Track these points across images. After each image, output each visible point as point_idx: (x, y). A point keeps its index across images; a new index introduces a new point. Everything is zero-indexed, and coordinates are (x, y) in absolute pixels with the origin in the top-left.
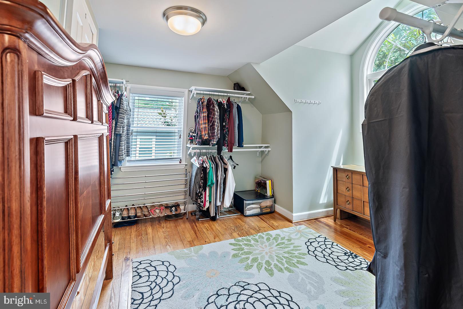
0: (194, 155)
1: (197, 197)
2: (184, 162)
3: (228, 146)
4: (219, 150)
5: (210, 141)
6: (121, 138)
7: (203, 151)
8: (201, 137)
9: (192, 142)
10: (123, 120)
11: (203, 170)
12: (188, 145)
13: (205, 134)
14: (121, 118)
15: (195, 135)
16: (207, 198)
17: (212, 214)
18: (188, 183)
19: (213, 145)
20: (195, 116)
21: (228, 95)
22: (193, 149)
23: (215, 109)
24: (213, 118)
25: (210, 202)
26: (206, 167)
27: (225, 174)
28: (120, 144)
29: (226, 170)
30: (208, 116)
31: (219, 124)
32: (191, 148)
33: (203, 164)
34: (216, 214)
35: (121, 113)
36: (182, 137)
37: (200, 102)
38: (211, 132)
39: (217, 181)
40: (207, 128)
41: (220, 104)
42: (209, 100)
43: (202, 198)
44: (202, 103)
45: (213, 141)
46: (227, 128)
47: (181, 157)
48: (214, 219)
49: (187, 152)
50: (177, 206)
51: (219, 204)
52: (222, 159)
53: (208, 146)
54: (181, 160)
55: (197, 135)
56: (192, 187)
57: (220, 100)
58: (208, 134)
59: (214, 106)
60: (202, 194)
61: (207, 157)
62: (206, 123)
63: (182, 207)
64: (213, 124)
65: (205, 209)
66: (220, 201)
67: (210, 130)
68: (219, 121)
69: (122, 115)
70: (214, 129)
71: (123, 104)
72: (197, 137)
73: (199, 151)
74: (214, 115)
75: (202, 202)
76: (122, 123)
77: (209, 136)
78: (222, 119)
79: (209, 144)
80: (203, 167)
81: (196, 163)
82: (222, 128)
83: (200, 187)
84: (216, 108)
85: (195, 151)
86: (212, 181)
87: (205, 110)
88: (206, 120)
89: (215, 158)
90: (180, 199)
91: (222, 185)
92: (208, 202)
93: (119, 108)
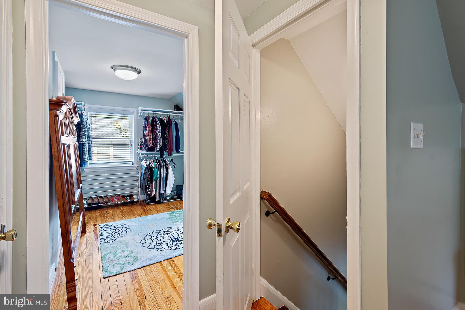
0: (143, 159)
1: (146, 188)
2: (135, 165)
3: (168, 152)
4: (162, 155)
5: (155, 148)
6: (84, 146)
7: (150, 155)
8: (147, 145)
9: (141, 149)
10: (84, 133)
11: (150, 169)
12: (138, 152)
13: (150, 143)
14: (82, 132)
16: (154, 189)
17: (158, 199)
18: (139, 179)
19: (157, 151)
20: (143, 129)
21: (169, 114)
22: (142, 154)
23: (158, 125)
24: (155, 131)
25: (156, 191)
26: (152, 167)
27: (167, 171)
28: (83, 150)
29: (167, 169)
30: (152, 131)
31: (161, 136)
32: (141, 153)
33: (149, 165)
34: (160, 199)
35: (83, 128)
36: (133, 145)
37: (146, 119)
38: (155, 142)
39: (160, 176)
40: (151, 139)
41: (162, 122)
42: (153, 118)
43: (150, 188)
44: (147, 120)
45: (157, 148)
46: (167, 139)
47: (133, 160)
48: (159, 203)
49: (137, 157)
50: (131, 196)
51: (162, 192)
52: (165, 161)
53: (154, 152)
54: (133, 163)
55: (144, 144)
56: (142, 181)
57: (162, 118)
58: (153, 143)
59: (156, 123)
60: (149, 186)
61: (153, 160)
62: (150, 135)
63: (135, 197)
64: (156, 136)
65: (152, 196)
66: (163, 191)
67: (154, 140)
68: (161, 134)
69: (83, 129)
70: (157, 139)
71: (83, 121)
72: (144, 145)
73: (146, 155)
74: (157, 129)
75: (150, 191)
76: (84, 135)
77: (153, 145)
78: (163, 132)
79: (154, 151)
80: (150, 167)
81: (144, 164)
82: (163, 138)
83: (148, 181)
84: (158, 124)
85: (143, 155)
86: (156, 176)
87: (150, 126)
88: (150, 133)
89: (159, 161)
90: (134, 191)
91: (165, 179)
92: (154, 191)
93: (81, 124)
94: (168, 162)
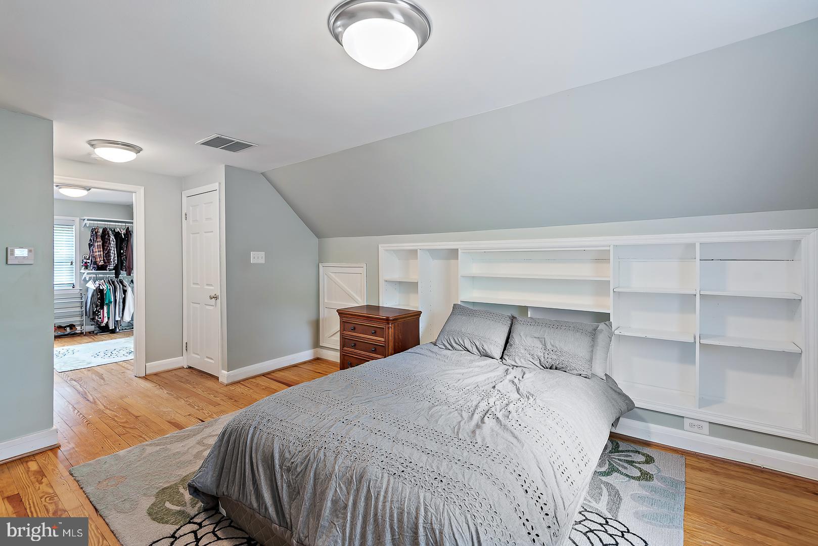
0: (90, 280)
1: (93, 316)
2: (77, 287)
3: (126, 271)
4: (117, 275)
5: (107, 266)
7: (100, 276)
8: (95, 263)
9: (86, 267)
11: (100, 292)
12: (82, 271)
13: (100, 261)
15: (90, 261)
16: (106, 315)
17: (111, 327)
18: (83, 304)
19: (110, 270)
20: (89, 244)
21: (127, 224)
22: (88, 274)
23: (111, 239)
24: (108, 247)
25: (109, 318)
26: (103, 289)
27: (125, 294)
29: (125, 292)
30: (103, 245)
31: (116, 252)
32: (86, 273)
33: (99, 287)
34: (115, 327)
36: (74, 264)
37: (94, 232)
38: (107, 259)
39: (115, 301)
40: (102, 256)
41: (117, 235)
42: (105, 230)
43: (100, 315)
44: (96, 233)
45: (110, 266)
46: (125, 255)
47: (74, 282)
48: (113, 331)
49: (80, 278)
50: (72, 326)
51: (118, 318)
52: (121, 282)
53: (106, 271)
54: (74, 285)
55: (91, 261)
56: (88, 307)
57: (118, 230)
58: (104, 260)
59: (109, 236)
60: (100, 312)
61: (104, 281)
62: (100, 251)
63: (78, 328)
64: (109, 252)
65: (103, 324)
66: (119, 317)
67: (106, 257)
68: (115, 249)
70: (110, 256)
72: (91, 263)
73: (95, 276)
74: (110, 244)
75: (100, 318)
77: (105, 262)
78: (119, 247)
79: (106, 270)
80: (100, 289)
81: (92, 286)
82: (119, 255)
83: (97, 306)
84: (112, 237)
85: (90, 276)
86: (109, 300)
87: (99, 239)
88: (100, 248)
89: (113, 282)
90: (75, 320)
91: (121, 304)
92: (107, 317)
94: (126, 283)
